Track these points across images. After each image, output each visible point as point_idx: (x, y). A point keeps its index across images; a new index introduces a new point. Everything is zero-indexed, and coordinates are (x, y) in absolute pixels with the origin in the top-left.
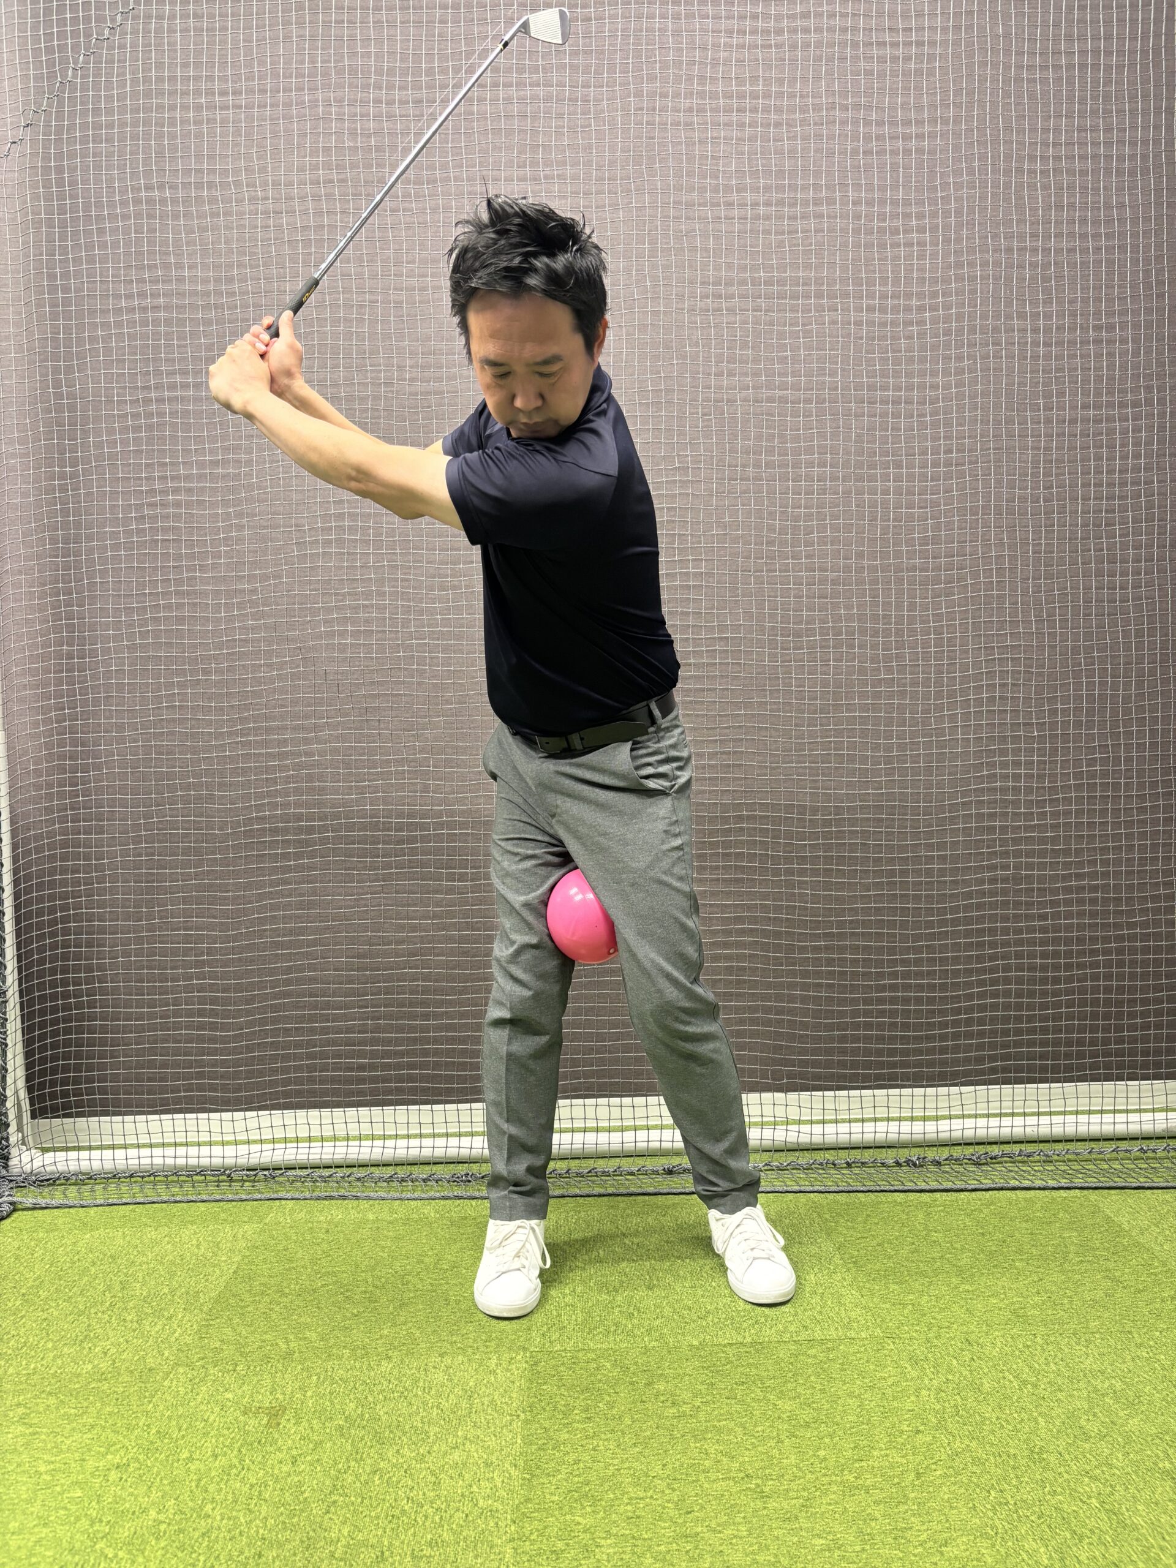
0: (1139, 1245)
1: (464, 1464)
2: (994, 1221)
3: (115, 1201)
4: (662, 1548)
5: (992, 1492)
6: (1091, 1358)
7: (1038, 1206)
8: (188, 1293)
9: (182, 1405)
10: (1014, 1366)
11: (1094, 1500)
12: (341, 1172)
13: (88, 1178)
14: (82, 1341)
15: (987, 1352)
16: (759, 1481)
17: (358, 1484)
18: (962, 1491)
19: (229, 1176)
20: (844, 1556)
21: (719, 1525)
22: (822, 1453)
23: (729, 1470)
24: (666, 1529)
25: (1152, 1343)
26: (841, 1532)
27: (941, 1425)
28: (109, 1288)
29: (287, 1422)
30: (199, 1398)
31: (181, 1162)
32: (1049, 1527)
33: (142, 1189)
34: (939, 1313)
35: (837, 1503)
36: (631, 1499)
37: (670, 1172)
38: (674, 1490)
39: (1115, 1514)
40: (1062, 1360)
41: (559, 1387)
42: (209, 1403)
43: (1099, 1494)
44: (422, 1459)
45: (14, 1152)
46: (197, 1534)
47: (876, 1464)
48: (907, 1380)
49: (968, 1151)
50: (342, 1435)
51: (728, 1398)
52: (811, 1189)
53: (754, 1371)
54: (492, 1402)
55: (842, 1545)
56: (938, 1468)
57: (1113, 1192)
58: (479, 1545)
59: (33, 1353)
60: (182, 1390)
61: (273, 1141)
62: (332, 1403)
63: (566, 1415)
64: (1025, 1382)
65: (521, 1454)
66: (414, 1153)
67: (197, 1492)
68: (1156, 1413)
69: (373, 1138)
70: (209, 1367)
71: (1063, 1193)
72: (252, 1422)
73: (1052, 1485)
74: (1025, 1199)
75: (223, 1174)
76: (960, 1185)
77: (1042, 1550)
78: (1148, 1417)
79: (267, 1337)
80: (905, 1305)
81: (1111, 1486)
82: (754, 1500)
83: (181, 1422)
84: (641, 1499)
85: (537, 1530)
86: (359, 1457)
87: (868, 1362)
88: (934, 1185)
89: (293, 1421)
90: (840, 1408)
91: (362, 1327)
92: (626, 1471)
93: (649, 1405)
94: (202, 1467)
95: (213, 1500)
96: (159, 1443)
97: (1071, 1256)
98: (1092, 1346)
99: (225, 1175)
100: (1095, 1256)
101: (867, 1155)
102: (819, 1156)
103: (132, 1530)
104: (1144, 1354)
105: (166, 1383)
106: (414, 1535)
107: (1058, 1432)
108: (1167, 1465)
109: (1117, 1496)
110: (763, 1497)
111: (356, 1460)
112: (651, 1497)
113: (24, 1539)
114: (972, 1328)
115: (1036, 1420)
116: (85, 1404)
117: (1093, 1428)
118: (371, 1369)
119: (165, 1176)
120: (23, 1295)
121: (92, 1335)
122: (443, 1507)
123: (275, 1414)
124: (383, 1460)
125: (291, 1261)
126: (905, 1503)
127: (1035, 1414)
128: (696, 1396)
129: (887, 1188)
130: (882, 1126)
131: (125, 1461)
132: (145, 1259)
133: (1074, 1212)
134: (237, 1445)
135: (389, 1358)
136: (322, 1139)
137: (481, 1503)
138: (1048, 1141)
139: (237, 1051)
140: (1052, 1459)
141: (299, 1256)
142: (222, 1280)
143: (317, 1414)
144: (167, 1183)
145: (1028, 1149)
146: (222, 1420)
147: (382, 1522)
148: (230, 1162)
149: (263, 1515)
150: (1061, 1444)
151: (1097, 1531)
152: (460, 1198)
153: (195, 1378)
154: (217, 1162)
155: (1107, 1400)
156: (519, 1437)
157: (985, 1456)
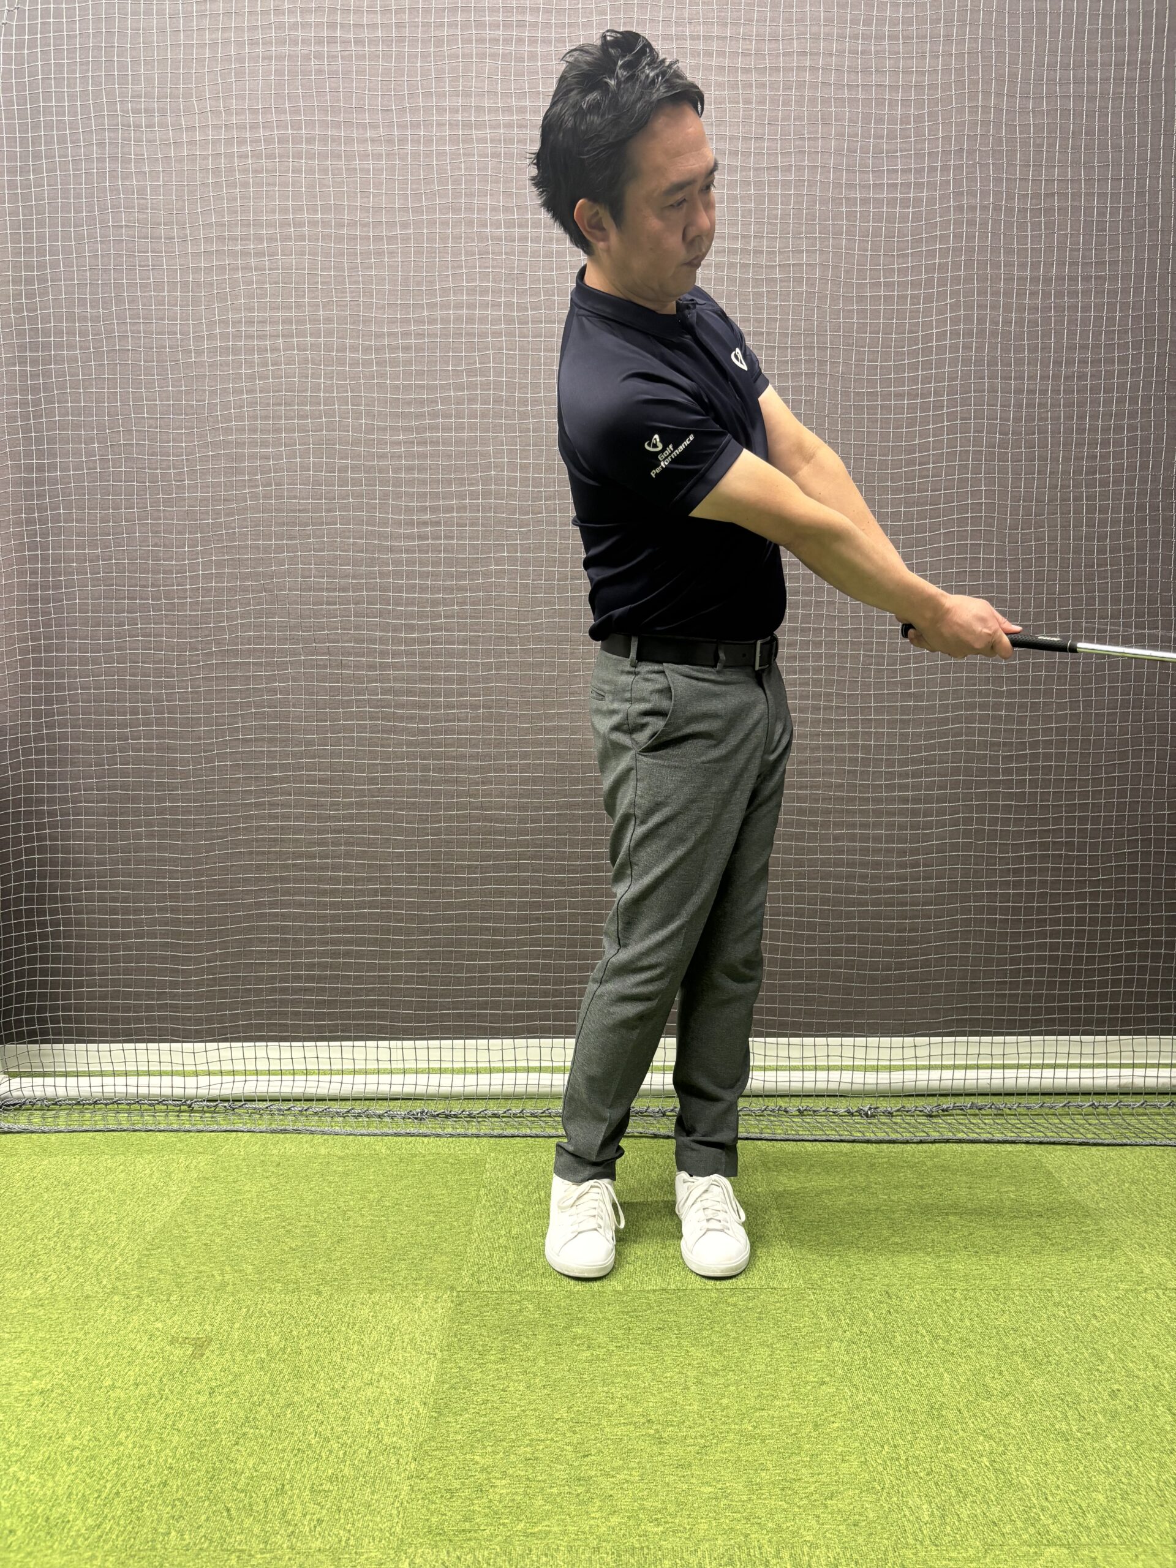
0: (1075, 1204)
1: (376, 1401)
2: (935, 1173)
3: (76, 1128)
5: (886, 1447)
6: (1006, 1316)
7: (982, 1160)
8: (133, 1222)
9: (112, 1333)
10: (929, 1321)
11: (985, 1459)
12: (299, 1106)
13: (53, 1104)
14: (25, 1267)
15: (904, 1306)
16: (659, 1427)
18: (857, 1444)
19: (189, 1107)
21: (613, 1469)
22: (725, 1401)
23: (632, 1415)
24: (561, 1472)
25: (1070, 1303)
26: (730, 1481)
27: (847, 1377)
29: (211, 1354)
30: (130, 1327)
31: (143, 1091)
32: (936, 1484)
33: (104, 1118)
35: (731, 1451)
36: (532, 1440)
38: (575, 1433)
39: (1003, 1473)
40: (977, 1316)
41: (479, 1326)
42: (138, 1331)
43: (991, 1453)
44: (335, 1394)
47: (776, 1414)
48: (821, 1331)
49: (920, 1102)
50: (262, 1368)
51: (642, 1344)
52: (758, 1136)
53: (673, 1318)
54: (411, 1340)
56: (837, 1420)
57: (1058, 1147)
58: (378, 1481)
60: (114, 1319)
61: (234, 1073)
63: (482, 1355)
64: (936, 1337)
65: (432, 1392)
66: (371, 1089)
68: (1062, 1374)
69: (331, 1072)
70: (144, 1296)
71: (1008, 1147)
72: (177, 1352)
73: (946, 1442)
74: (969, 1153)
75: (184, 1104)
77: (925, 1507)
78: (1053, 1377)
81: (1005, 1445)
82: (651, 1445)
83: (109, 1350)
84: (542, 1441)
85: (436, 1468)
86: (275, 1390)
87: (785, 1311)
89: (217, 1353)
90: (751, 1357)
91: (297, 1261)
92: (532, 1413)
93: (564, 1348)
98: (1009, 1303)
102: (772, 1103)
104: (1061, 1313)
105: (100, 1311)
107: (962, 1388)
108: (1064, 1426)
109: (1009, 1456)
110: (660, 1443)
111: (271, 1393)
112: (552, 1439)
114: (894, 1280)
115: (941, 1376)
117: (996, 1385)
118: (300, 1302)
119: (128, 1104)
121: (36, 1260)
123: (200, 1345)
124: (298, 1394)
125: (239, 1192)
126: (799, 1454)
127: (942, 1370)
128: (611, 1340)
129: (833, 1137)
130: (835, 1075)
131: (49, 1387)
132: (97, 1187)
133: (1017, 1167)
134: (159, 1375)
135: (319, 1293)
136: (281, 1072)
137: (386, 1440)
138: (1000, 1094)
139: (198, 984)
140: (950, 1416)
141: (247, 1188)
142: (169, 1210)
143: (241, 1346)
144: (129, 1112)
145: (980, 1101)
146: (149, 1349)
147: (287, 1456)
148: (190, 1092)
149: (174, 1444)
150: (962, 1401)
151: (983, 1490)
152: (413, 1135)
153: (129, 1306)
154: (178, 1092)
155: (1016, 1358)
156: (434, 1375)
157: (885, 1410)
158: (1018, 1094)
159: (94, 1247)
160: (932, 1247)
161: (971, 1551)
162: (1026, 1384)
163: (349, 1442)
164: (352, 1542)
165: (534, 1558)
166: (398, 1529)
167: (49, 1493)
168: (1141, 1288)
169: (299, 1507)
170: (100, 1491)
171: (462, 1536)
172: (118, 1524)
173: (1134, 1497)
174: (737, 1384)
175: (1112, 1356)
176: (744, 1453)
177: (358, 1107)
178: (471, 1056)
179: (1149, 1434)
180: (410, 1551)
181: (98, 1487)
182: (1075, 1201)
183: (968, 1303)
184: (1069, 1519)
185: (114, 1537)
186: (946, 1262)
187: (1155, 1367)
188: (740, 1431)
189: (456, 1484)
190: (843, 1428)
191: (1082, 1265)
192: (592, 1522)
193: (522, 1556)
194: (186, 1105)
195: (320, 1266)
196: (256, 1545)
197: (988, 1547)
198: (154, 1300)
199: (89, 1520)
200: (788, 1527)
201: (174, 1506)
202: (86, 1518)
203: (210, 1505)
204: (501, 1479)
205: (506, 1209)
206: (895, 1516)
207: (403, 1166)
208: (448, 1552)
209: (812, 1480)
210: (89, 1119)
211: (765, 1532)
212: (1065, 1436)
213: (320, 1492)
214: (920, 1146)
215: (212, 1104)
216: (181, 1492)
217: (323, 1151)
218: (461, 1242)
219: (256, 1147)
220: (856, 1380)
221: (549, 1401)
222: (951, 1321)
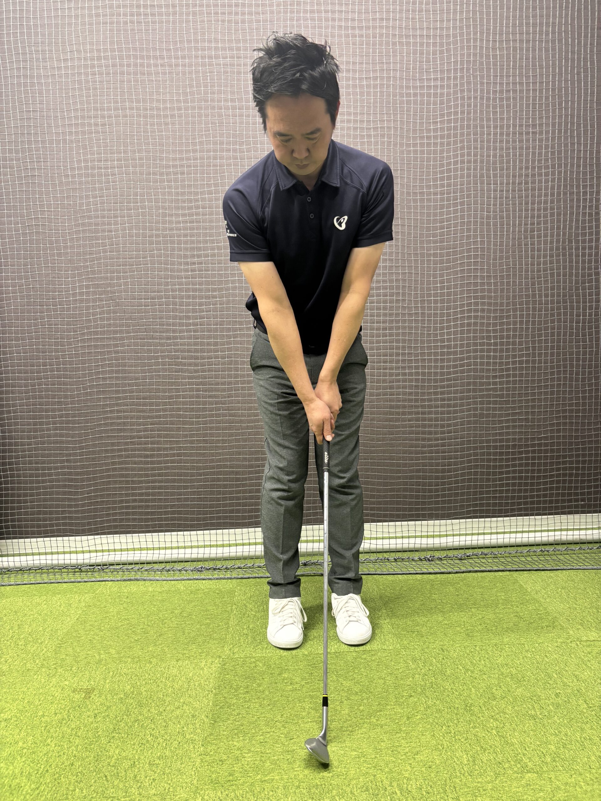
0: (534, 599)
1: (182, 716)
2: (464, 588)
3: (20, 583)
5: (444, 727)
6: (502, 658)
7: (487, 580)
8: (52, 630)
9: (42, 688)
10: (464, 662)
11: (494, 731)
12: (137, 567)
13: (7, 571)
15: (451, 655)
18: (429, 726)
19: (80, 569)
22: (361, 708)
24: (279, 748)
25: (533, 650)
26: (366, 748)
27: (423, 692)
29: (94, 696)
30: (51, 684)
31: (55, 562)
32: (470, 744)
33: (34, 577)
35: (366, 733)
36: (263, 733)
37: (305, 565)
38: (285, 728)
39: (503, 738)
40: (488, 658)
41: (234, 676)
42: (56, 686)
43: (497, 728)
44: (160, 714)
46: (42, 754)
47: (388, 713)
48: (409, 670)
49: (456, 552)
50: (122, 702)
51: (317, 681)
52: (374, 572)
53: (333, 667)
54: (199, 684)
55: (365, 755)
56: (419, 714)
57: (525, 572)
58: (184, 758)
60: (43, 680)
61: (103, 551)
62: (119, 686)
63: (236, 690)
64: (467, 670)
65: (211, 711)
66: (175, 557)
67: (45, 732)
68: (531, 686)
69: (154, 549)
70: (59, 668)
71: (500, 573)
72: (77, 696)
73: (474, 723)
74: (481, 577)
77: (465, 756)
78: (527, 688)
79: (89, 652)
80: (413, 632)
81: (504, 723)
83: (41, 697)
84: (268, 733)
85: (214, 749)
86: (128, 713)
87: (391, 661)
89: (98, 696)
90: (374, 685)
91: (139, 646)
92: (263, 719)
93: (279, 685)
94: (49, 720)
95: (52, 737)
96: (28, 708)
97: (500, 605)
98: (503, 651)
100: (512, 605)
101: (405, 555)
102: (381, 556)
104: (529, 655)
105: (35, 677)
107: (481, 695)
108: (533, 712)
109: (506, 728)
111: (127, 715)
112: (274, 732)
114: (446, 643)
115: (470, 689)
117: (498, 693)
118: (140, 667)
119: (47, 569)
123: (88, 692)
124: (141, 715)
125: (107, 612)
126: (400, 733)
128: (303, 679)
129: (412, 572)
130: (412, 540)
131: (9, 717)
132: (32, 613)
133: (504, 583)
134: (67, 708)
135: (151, 662)
136: (128, 550)
137: (187, 736)
139: (83, 506)
140: (476, 710)
141: (111, 610)
142: (70, 623)
143: (110, 692)
144: (48, 573)
145: (486, 551)
146: (62, 695)
147: (136, 747)
148: (80, 562)
149: (76, 744)
150: (482, 702)
151: (493, 746)
152: (197, 579)
153: (50, 674)
154: (74, 562)
155: (508, 679)
156: (211, 702)
157: (443, 708)
158: (505, 547)
159: (31, 644)
161: (489, 778)
162: (514, 692)
163: (168, 738)
164: (171, 790)
165: (266, 793)
166: (195, 782)
167: (11, 772)
168: (569, 641)
169: (143, 773)
170: (38, 770)
171: (229, 784)
172: (48, 787)
173: (569, 746)
174: (368, 699)
175: (556, 676)
176: (372, 734)
177: (168, 566)
178: (226, 538)
179: (575, 714)
180: (201, 793)
181: (37, 768)
183: (483, 652)
184: (537, 759)
185: (46, 793)
186: (471, 632)
187: (578, 680)
189: (225, 757)
190: (422, 719)
191: (539, 631)
192: (295, 773)
193: (260, 792)
194: (78, 568)
195: (150, 649)
196: (121, 794)
197: (497, 775)
199: (32, 785)
200: (396, 771)
201: (77, 776)
202: (31, 785)
203: (96, 774)
204: (248, 753)
205: (247, 615)
206: (450, 762)
207: (192, 595)
208: (221, 792)
209: (407, 746)
210: (27, 578)
211: (384, 773)
212: (534, 717)
213: (154, 764)
214: (456, 575)
215: (92, 567)
216: (81, 768)
217: (150, 589)
218: (224, 633)
219: (116, 589)
220: (428, 694)
221: (272, 712)
222: (474, 661)
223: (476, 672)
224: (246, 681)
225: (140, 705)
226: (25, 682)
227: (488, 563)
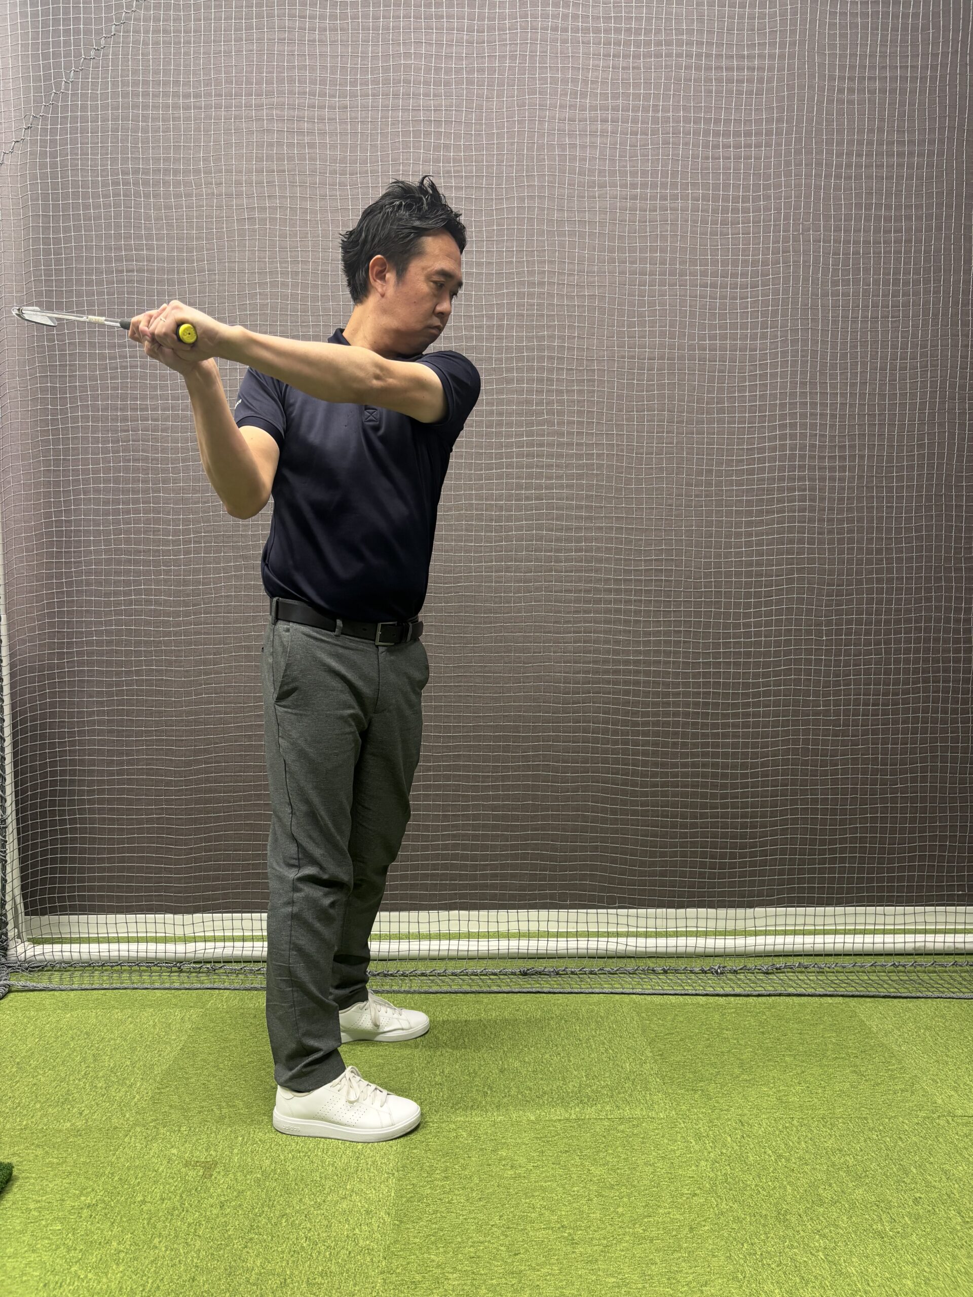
0: (882, 1045)
1: (350, 1212)
2: (772, 1022)
3: (89, 986)
4: (494, 1282)
5: (745, 1245)
6: (833, 1139)
7: (809, 1010)
8: (145, 1066)
9: (138, 1158)
10: (774, 1142)
11: (820, 1253)
13: (70, 966)
14: (63, 1103)
15: (754, 1132)
16: (571, 1231)
17: (270, 1226)
18: (723, 1243)
19: (179, 968)
20: (629, 1292)
21: (538, 1264)
22: (620, 1210)
23: (549, 1222)
24: (498, 1267)
25: (881, 1128)
26: (628, 1273)
27: (712, 1190)
28: (84, 1060)
29: (218, 1174)
30: (152, 1153)
31: (141, 955)
32: (785, 1273)
33: (111, 977)
34: (721, 1097)
35: (628, 1250)
36: (473, 1242)
37: (524, 974)
38: (507, 1236)
39: (835, 1264)
40: (811, 1139)
41: (426, 1151)
42: (159, 1156)
43: (825, 1248)
44: (318, 1206)
45: (12, 944)
46: (147, 1262)
47: (660, 1220)
48: (691, 1153)
49: (759, 962)
50: (259, 1186)
51: (553, 1164)
52: (632, 991)
53: (576, 1142)
54: (373, 1162)
55: (628, 1283)
56: (707, 1224)
57: (868, 1000)
58: (358, 1276)
59: (25, 1112)
60: (139, 1146)
63: (430, 1174)
64: (780, 1156)
65: (394, 1205)
67: (148, 1228)
68: (877, 1185)
70: (160, 1127)
71: (829, 1000)
72: (191, 1173)
73: (791, 1240)
74: (800, 1005)
75: (175, 967)
76: (748, 990)
78: (870, 1188)
79: (204, 1104)
80: (695, 1091)
81: (835, 1242)
82: (566, 1245)
83: (137, 1171)
84: (481, 1243)
85: (402, 1265)
86: (271, 1203)
87: (663, 1137)
88: (728, 990)
89: (222, 1174)
92: (472, 1220)
93: (493, 1168)
94: (152, 1208)
95: (160, 1235)
96: (120, 1188)
97: (829, 1053)
98: (835, 1129)
99: (177, 965)
100: (847, 1054)
101: (681, 964)
102: (642, 964)
103: (99, 1256)
104: (875, 1137)
105: (127, 1140)
106: (310, 1266)
107: (801, 1197)
108: (880, 1227)
109: (838, 1250)
110: (573, 1244)
111: (269, 1206)
112: (489, 1241)
113: (17, 1261)
114: (746, 1111)
115: (785, 1188)
116: (65, 1155)
117: (827, 1195)
119: (129, 966)
120: (18, 1063)
121: (70, 1098)
122: (332, 1245)
123: (209, 1167)
124: (289, 1207)
125: (226, 1040)
126: (679, 1251)
128: (529, 1161)
129: (691, 992)
130: (691, 941)
131: (94, 1202)
133: (836, 1016)
134: (179, 1192)
137: (361, 1243)
138: (821, 955)
140: (793, 1220)
143: (241, 1168)
145: (805, 961)
146: (169, 1171)
148: (180, 956)
150: (802, 1207)
151: (820, 1277)
153: (148, 1137)
155: (841, 1173)
156: (393, 1191)
157: (743, 1216)
158: (836, 955)
159: (116, 1086)
160: (774, 1083)
162: (850, 1194)
168: (935, 1116)
173: (934, 1283)
174: (629, 1196)
175: (914, 1171)
176: (638, 1251)
179: (944, 1233)
182: (883, 1044)
183: (803, 1129)
187: (948, 1179)
188: (634, 1233)
190: (712, 1230)
191: (890, 1097)
198: (168, 1131)
209: (690, 1271)
210: (98, 978)
212: (881, 1235)
215: (198, 965)
218: (406, 1081)
220: (720, 1191)
221: (485, 1211)
222: (791, 1144)
223: (794, 1160)
224: (443, 1160)
225: (287, 1190)
226: (112, 1148)
227: (809, 982)
